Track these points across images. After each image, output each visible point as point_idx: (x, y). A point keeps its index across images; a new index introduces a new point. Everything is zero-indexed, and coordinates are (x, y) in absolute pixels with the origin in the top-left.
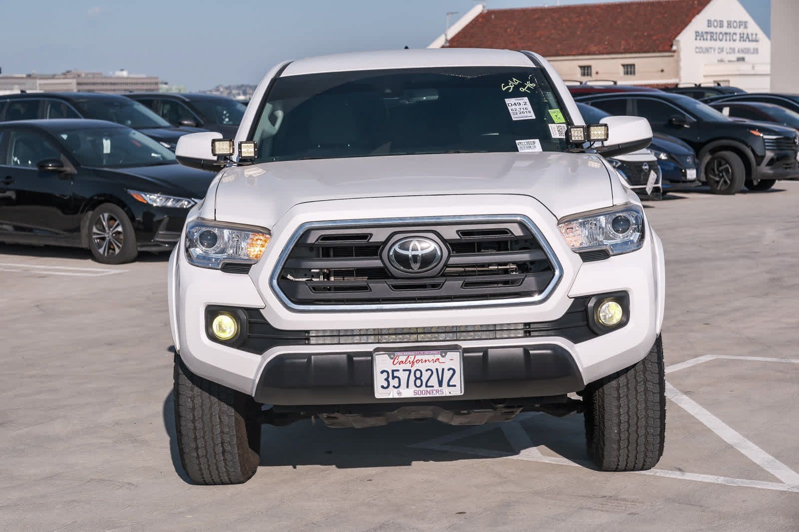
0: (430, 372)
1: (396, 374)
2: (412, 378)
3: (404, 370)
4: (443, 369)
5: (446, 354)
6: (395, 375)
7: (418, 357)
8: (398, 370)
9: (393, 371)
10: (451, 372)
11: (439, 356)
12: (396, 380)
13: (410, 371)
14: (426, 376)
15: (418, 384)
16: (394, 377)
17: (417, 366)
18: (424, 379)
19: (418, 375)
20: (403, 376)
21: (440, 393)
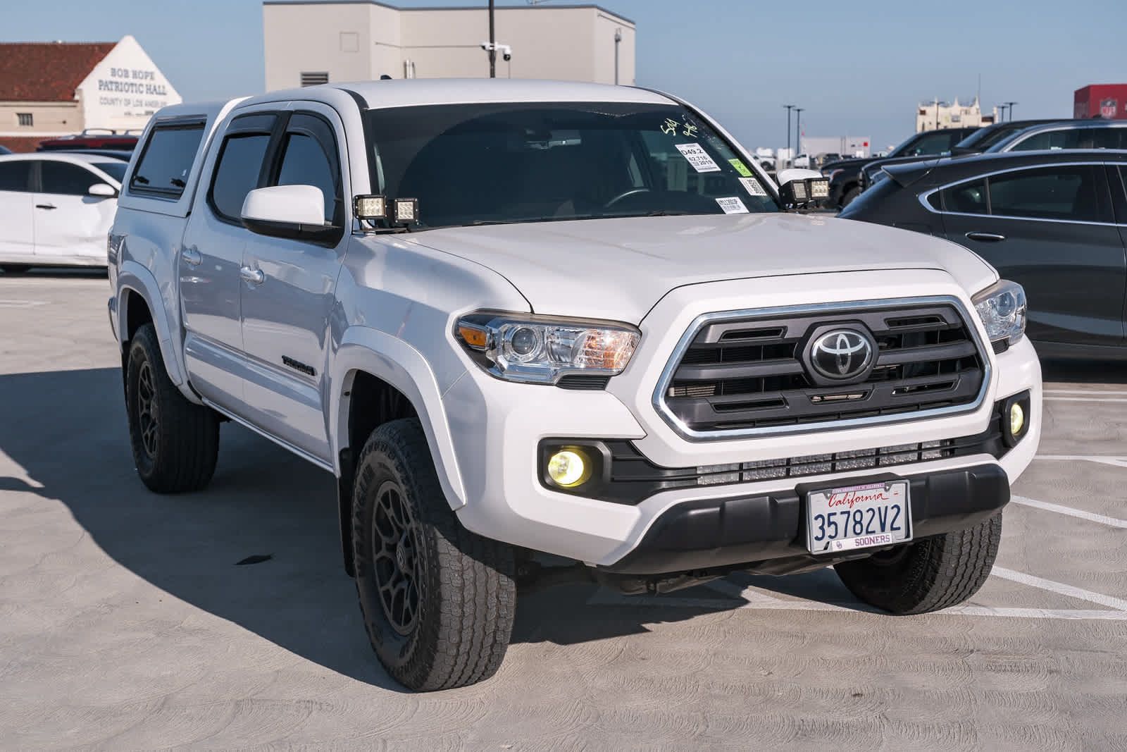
0: (871, 512)
1: (833, 518)
2: (851, 523)
3: (842, 513)
4: (886, 508)
5: (890, 486)
6: (831, 520)
7: (859, 494)
8: (835, 514)
9: (830, 515)
10: (896, 510)
11: (882, 491)
12: (833, 526)
13: (848, 513)
14: (867, 517)
15: (858, 531)
16: (830, 524)
17: (857, 506)
18: (865, 523)
19: (858, 515)
20: (840, 520)
21: (885, 540)
